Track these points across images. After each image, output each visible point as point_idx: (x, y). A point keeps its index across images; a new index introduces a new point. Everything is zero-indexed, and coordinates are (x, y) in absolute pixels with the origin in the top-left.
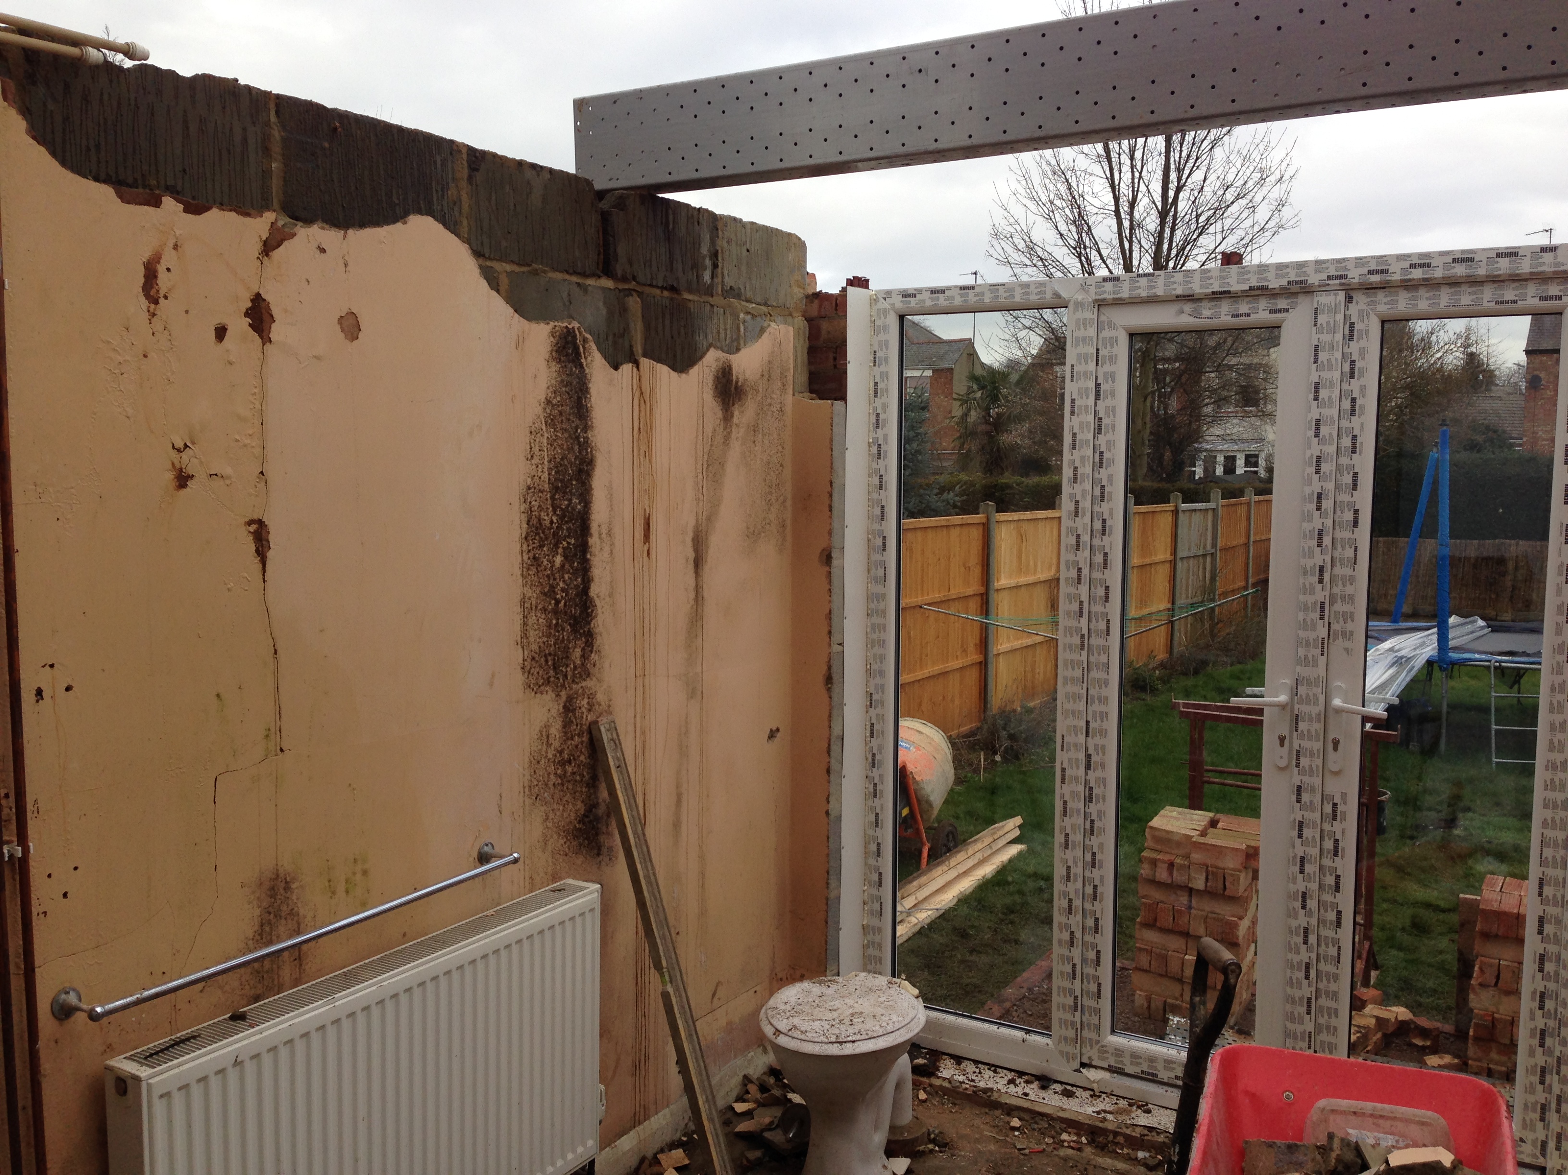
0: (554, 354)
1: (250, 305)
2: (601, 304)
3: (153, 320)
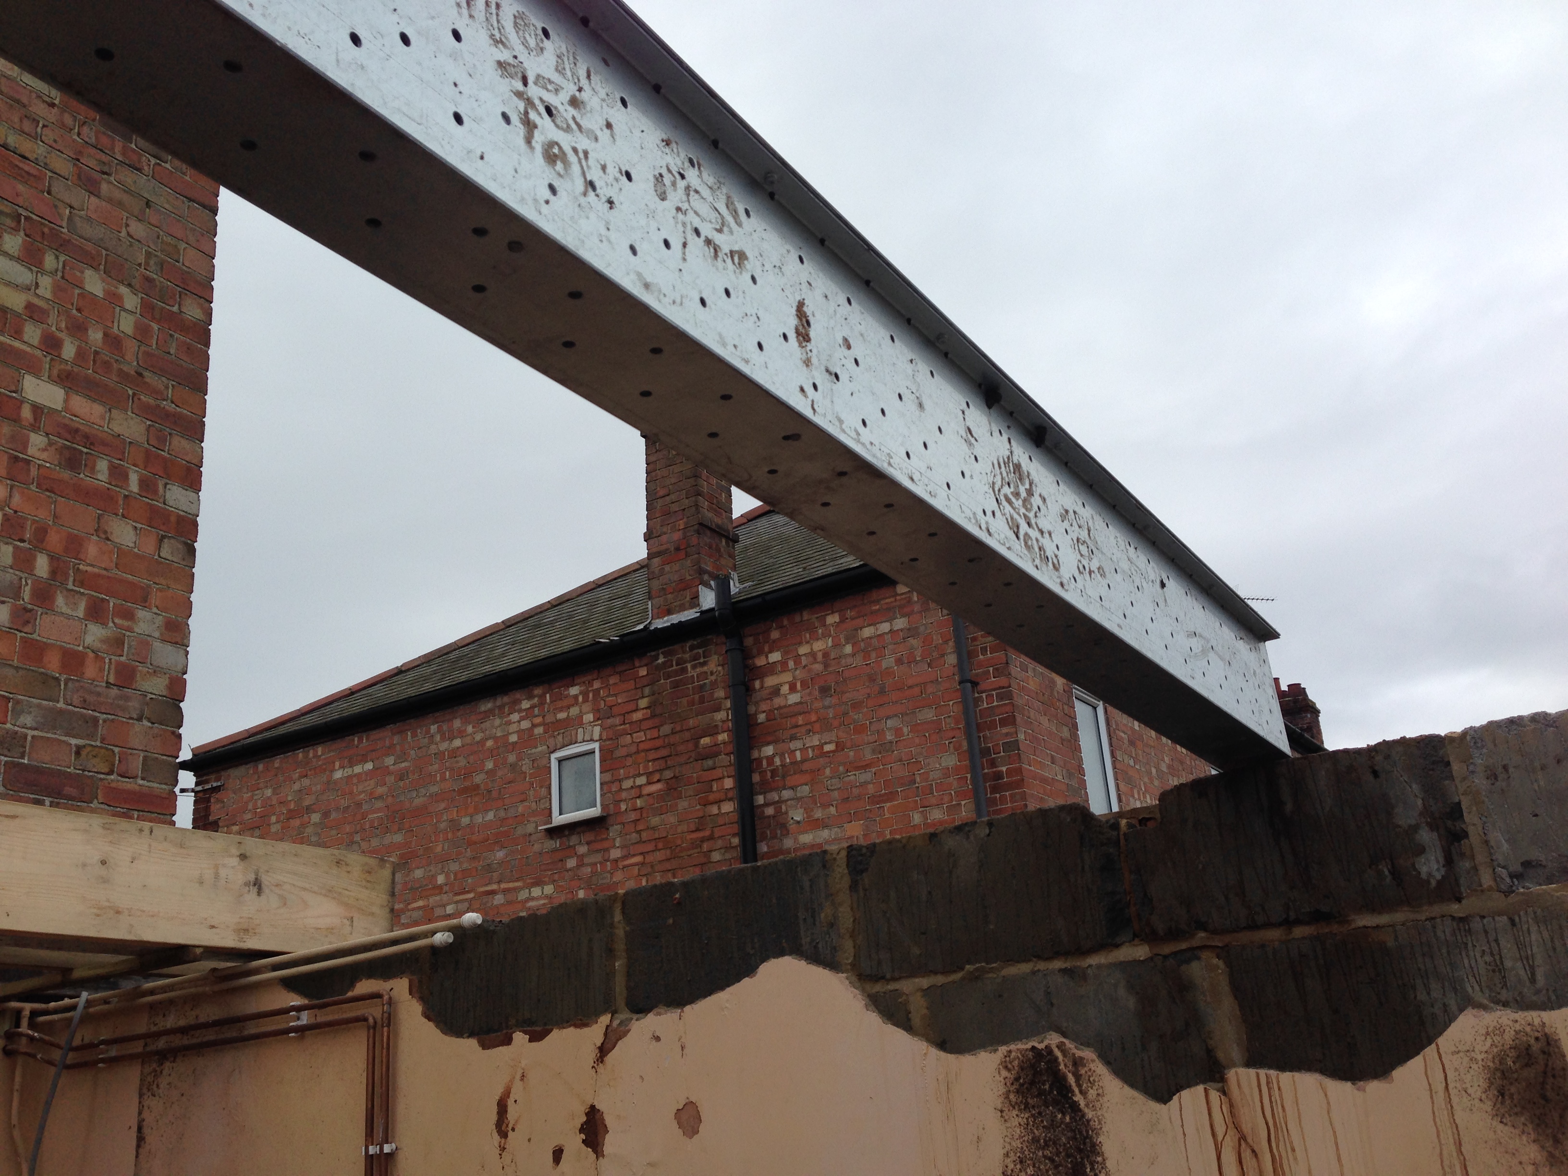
0: (1012, 1096)
1: (585, 1119)
2: (1122, 992)
3: (504, 1154)
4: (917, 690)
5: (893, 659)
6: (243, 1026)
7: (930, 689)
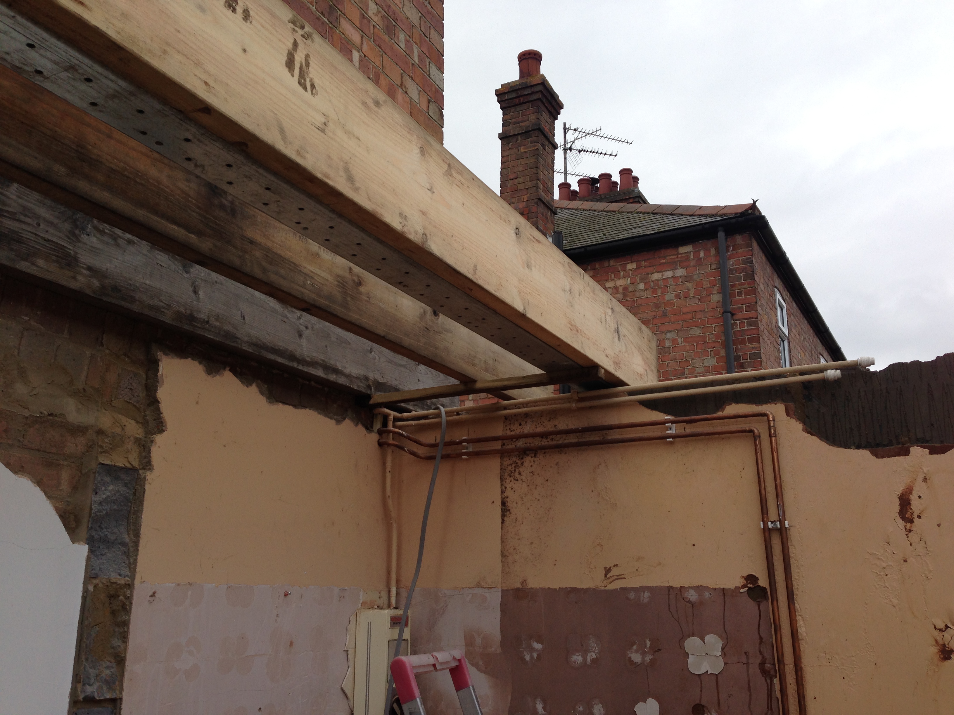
3: (910, 535)
4: (690, 316)
5: (673, 295)
6: (606, 434)
7: (699, 316)
